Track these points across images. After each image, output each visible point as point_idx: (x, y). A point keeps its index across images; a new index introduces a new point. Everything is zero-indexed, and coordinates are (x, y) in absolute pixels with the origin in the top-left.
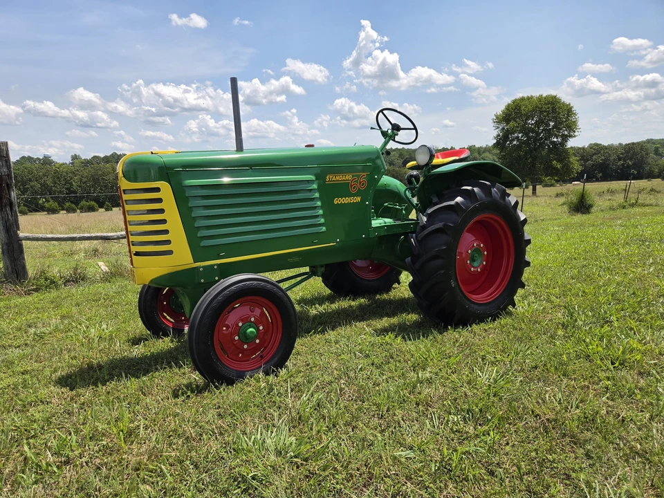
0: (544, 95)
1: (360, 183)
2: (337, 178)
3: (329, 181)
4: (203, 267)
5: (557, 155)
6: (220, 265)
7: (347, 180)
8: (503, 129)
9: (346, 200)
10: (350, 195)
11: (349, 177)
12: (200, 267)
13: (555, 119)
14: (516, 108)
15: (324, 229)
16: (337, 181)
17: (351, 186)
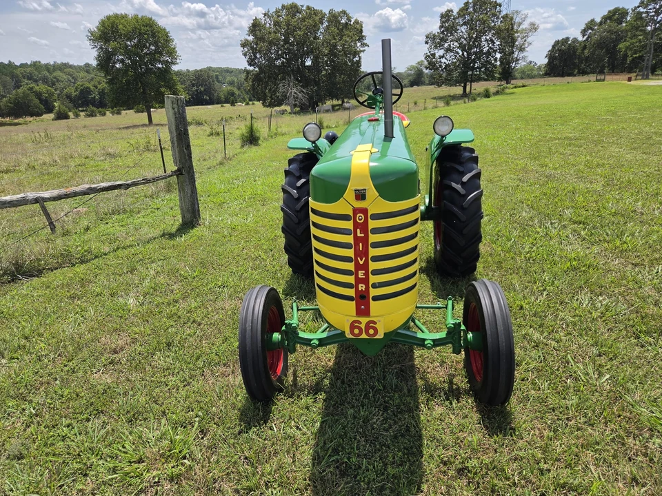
0: (140, 16)
5: (165, 81)
8: (101, 48)
13: (156, 43)
14: (113, 27)
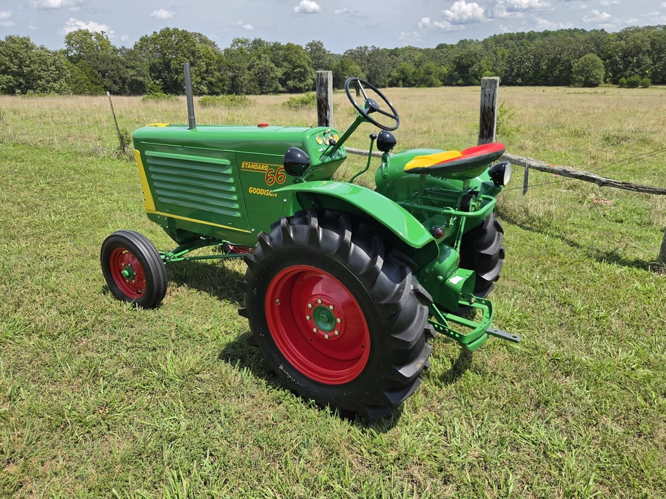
1: (278, 176)
2: (253, 166)
3: (244, 168)
4: (161, 216)
6: (168, 218)
7: (262, 170)
9: (261, 192)
10: (266, 188)
11: (265, 167)
12: (159, 215)
15: (238, 214)
16: (252, 169)
17: (268, 177)
